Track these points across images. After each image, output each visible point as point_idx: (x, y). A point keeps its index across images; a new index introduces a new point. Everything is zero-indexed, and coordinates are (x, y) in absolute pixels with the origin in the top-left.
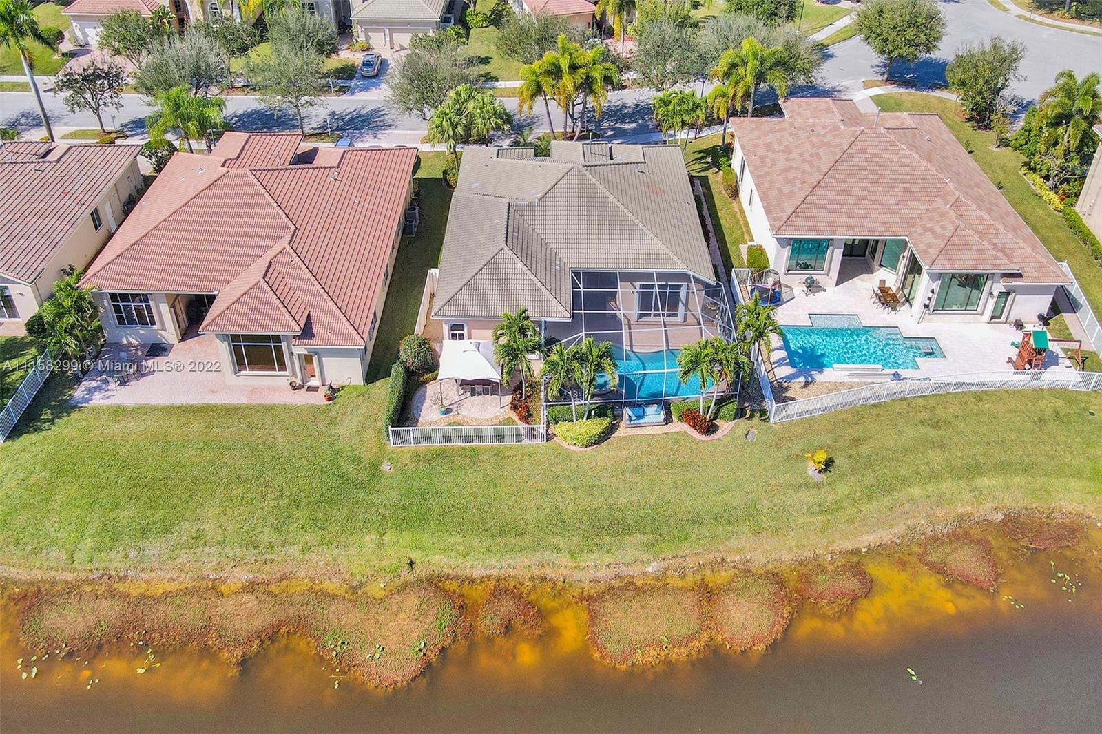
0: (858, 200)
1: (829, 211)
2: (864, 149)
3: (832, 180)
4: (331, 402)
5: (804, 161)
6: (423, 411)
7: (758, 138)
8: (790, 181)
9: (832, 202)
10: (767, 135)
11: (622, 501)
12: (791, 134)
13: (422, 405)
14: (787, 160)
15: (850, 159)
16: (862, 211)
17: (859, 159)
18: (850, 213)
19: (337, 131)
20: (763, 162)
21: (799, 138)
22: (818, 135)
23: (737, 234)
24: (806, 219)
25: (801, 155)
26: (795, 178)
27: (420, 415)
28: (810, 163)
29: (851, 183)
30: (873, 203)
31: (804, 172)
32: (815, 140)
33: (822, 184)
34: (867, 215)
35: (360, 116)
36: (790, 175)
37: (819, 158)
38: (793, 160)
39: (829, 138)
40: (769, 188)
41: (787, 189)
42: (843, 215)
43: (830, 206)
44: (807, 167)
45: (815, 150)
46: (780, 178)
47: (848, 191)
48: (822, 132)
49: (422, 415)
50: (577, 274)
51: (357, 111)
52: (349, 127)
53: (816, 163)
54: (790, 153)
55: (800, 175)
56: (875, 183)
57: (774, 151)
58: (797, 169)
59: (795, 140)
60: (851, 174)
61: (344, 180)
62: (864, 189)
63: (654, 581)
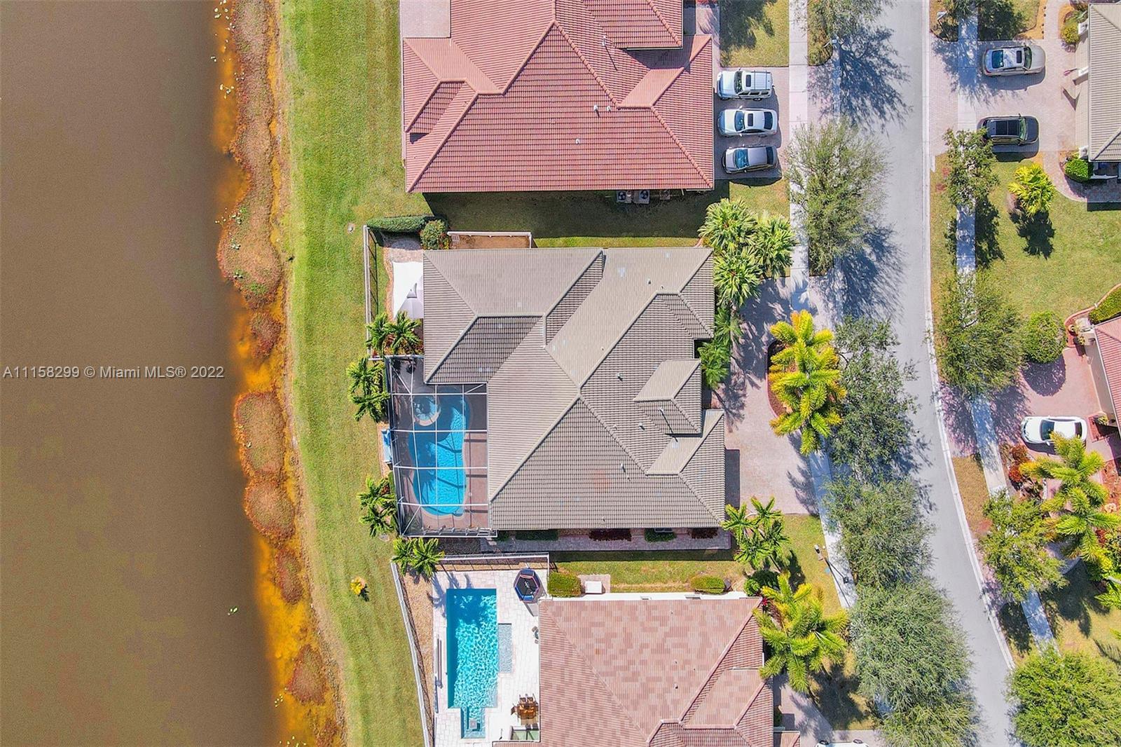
1: (562, 669)
7: (703, 623)
8: (608, 639)
9: (571, 675)
10: (704, 635)
12: (687, 662)
14: (644, 646)
20: (655, 619)
21: (674, 668)
22: (666, 691)
25: (643, 662)
26: (610, 646)
28: (626, 668)
31: (615, 657)
32: (660, 686)
33: (589, 670)
36: (617, 642)
37: (626, 679)
38: (641, 652)
39: (653, 699)
40: (609, 614)
41: (598, 632)
43: (567, 672)
44: (620, 662)
45: (642, 679)
46: (618, 629)
47: (581, 695)
48: (669, 697)
49: (394, 250)
53: (621, 674)
54: (653, 651)
55: (612, 651)
56: (590, 730)
57: (667, 635)
58: (623, 652)
59: (673, 664)
60: (598, 708)
63: (286, 441)
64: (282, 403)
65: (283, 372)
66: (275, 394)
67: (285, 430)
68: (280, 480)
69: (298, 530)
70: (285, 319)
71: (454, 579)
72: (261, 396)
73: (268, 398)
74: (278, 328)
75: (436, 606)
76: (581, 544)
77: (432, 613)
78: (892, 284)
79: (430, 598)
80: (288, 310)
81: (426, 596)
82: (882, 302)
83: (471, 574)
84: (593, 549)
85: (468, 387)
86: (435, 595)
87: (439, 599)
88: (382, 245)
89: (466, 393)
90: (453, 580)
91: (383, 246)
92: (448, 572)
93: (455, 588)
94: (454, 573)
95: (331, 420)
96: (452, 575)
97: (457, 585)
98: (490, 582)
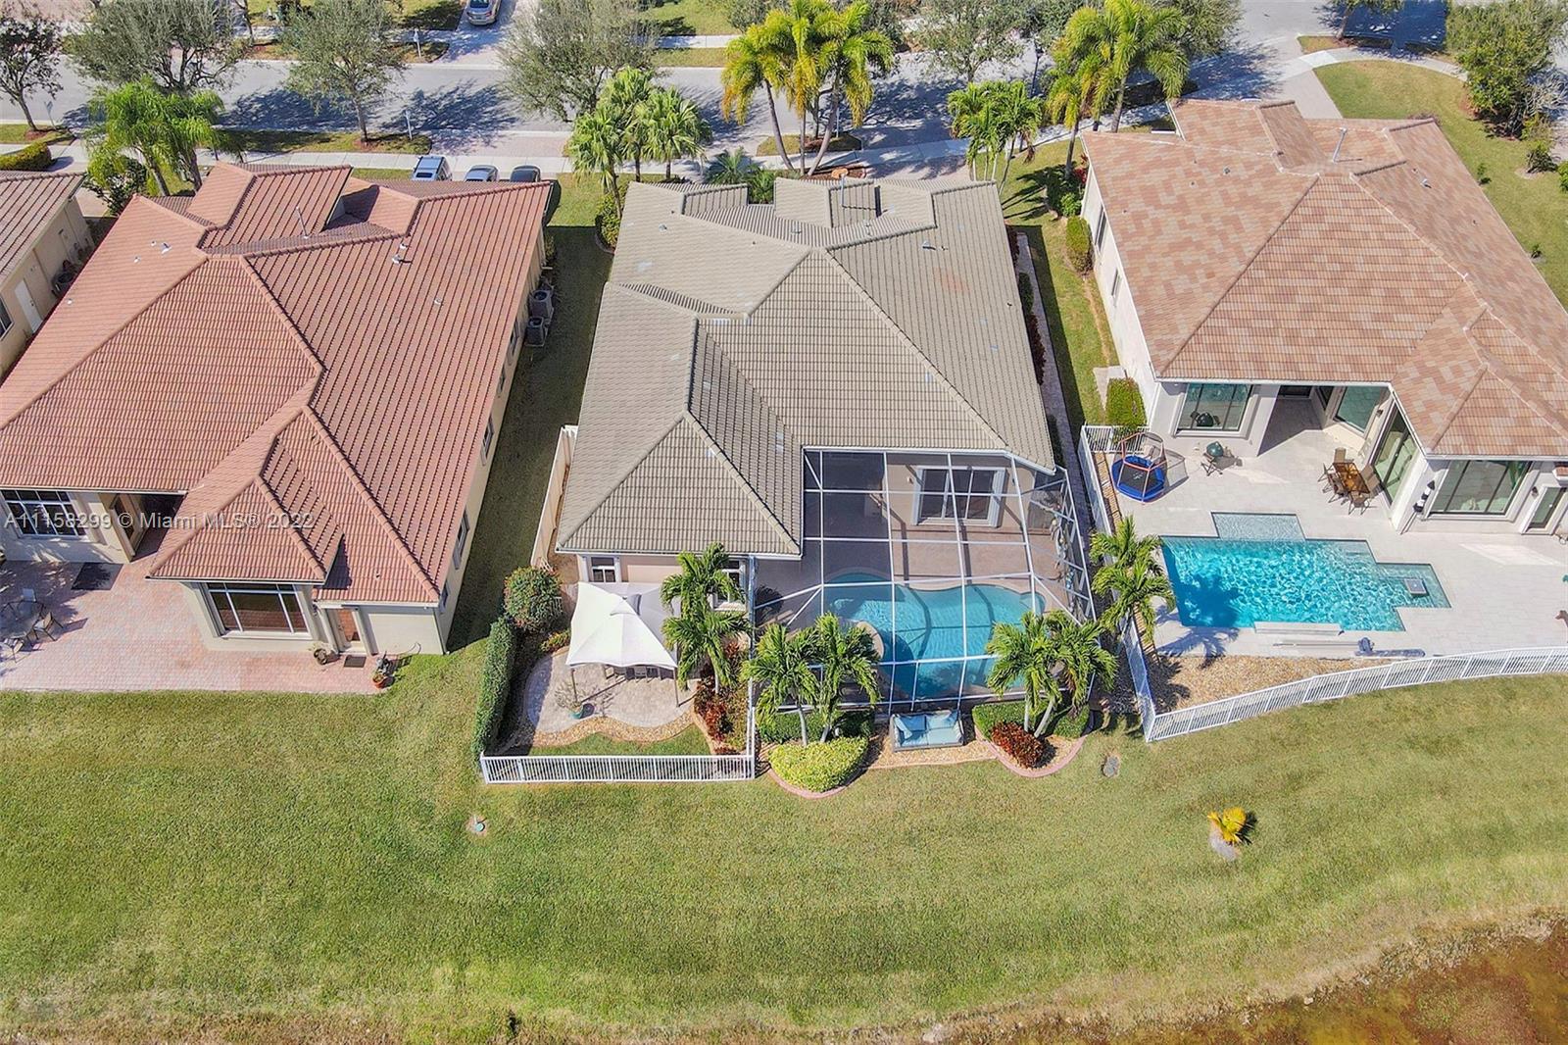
0: (1307, 312)
1: (1254, 333)
2: (1319, 214)
3: (1262, 274)
4: (384, 690)
5: (1211, 231)
6: (543, 708)
7: (1130, 175)
8: (1189, 271)
9: (1260, 315)
10: (1145, 170)
11: (883, 900)
12: (1188, 173)
13: (543, 697)
14: (1182, 225)
15: (1293, 233)
16: (1312, 334)
17: (1310, 233)
18: (1292, 337)
19: (426, 130)
20: (1139, 226)
21: (1202, 183)
22: (1236, 181)
23: (1089, 347)
24: (1213, 348)
25: (1207, 218)
26: (1197, 264)
27: (538, 718)
28: (1223, 236)
29: (1294, 280)
30: (1333, 317)
31: (1211, 254)
32: (1233, 190)
33: (1244, 282)
34: (1319, 340)
35: (465, 100)
36: (1187, 257)
37: (1239, 229)
38: (1192, 226)
39: (1256, 189)
40: (1149, 281)
41: (1181, 285)
42: (1280, 341)
43: (1257, 324)
44: (1216, 244)
45: (1231, 211)
46: (1169, 262)
47: (1287, 295)
48: (1244, 175)
49: (542, 718)
50: (812, 456)
51: (459, 92)
52: (443, 123)
53: (1233, 237)
54: (1187, 212)
55: (1204, 259)
56: (1336, 280)
57: (1158, 206)
58: (1199, 246)
59: (1196, 186)
60: (1297, 262)
61: (417, 262)
62: (1318, 291)
75: (1220, 649)
77: (1236, 659)
79: (1210, 660)
81: (1206, 672)
86: (1200, 650)
87: (1205, 643)
89: (821, 486)
91: (531, 746)
93: (1176, 610)
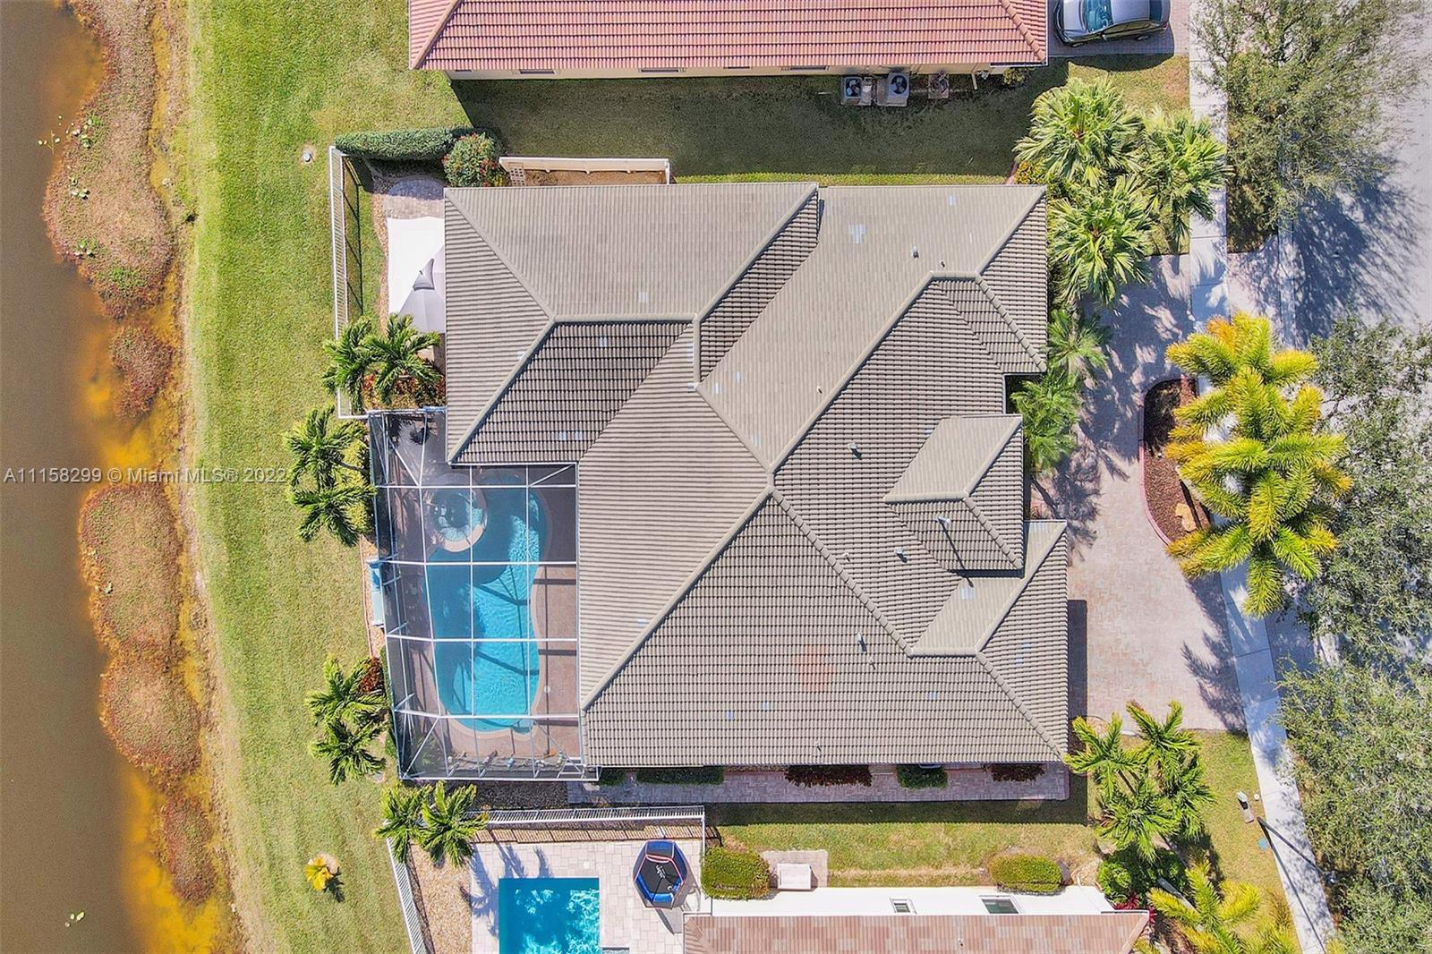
6: (403, 198)
23: (858, 853)
63: (183, 581)
64: (175, 506)
65: (177, 444)
66: (159, 486)
67: (182, 560)
68: (170, 659)
69: (206, 757)
70: (181, 339)
71: (514, 858)
72: (133, 490)
73: (147, 495)
74: (166, 358)
75: (479, 913)
76: (769, 790)
77: (469, 927)
78: (1395, 267)
79: (467, 897)
80: (186, 321)
81: (457, 892)
82: (1375, 304)
83: (547, 849)
84: (792, 799)
85: (537, 470)
86: (476, 891)
87: (483, 899)
88: (370, 188)
89: (532, 486)
90: (511, 861)
91: (373, 193)
92: (503, 845)
93: (516, 876)
94: (514, 846)
95: (270, 541)
96: (510, 850)
97: (520, 869)
98: (586, 865)
